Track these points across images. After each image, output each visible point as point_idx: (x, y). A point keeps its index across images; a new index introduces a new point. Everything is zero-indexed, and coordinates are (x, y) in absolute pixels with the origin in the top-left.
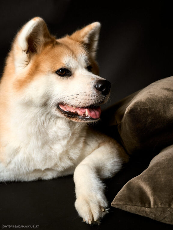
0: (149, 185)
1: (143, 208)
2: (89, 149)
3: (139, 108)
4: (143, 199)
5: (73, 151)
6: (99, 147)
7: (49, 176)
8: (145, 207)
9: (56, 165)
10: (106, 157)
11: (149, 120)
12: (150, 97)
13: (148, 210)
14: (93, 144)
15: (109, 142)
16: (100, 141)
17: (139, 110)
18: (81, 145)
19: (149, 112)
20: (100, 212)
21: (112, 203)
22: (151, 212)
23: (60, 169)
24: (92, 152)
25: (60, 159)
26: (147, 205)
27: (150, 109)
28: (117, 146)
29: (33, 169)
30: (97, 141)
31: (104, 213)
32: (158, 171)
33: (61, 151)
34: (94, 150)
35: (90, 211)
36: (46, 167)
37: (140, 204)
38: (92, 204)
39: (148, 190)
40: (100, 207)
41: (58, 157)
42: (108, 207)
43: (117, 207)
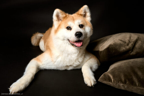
0: (112, 75)
1: (109, 82)
2: (86, 59)
3: (111, 47)
4: (110, 80)
5: (80, 58)
6: (90, 59)
7: (70, 68)
8: (110, 82)
9: (73, 64)
10: (93, 63)
11: (113, 52)
12: (114, 43)
13: (111, 83)
14: (88, 58)
15: (93, 57)
16: (90, 57)
17: (110, 48)
18: (83, 57)
19: (114, 49)
20: (94, 83)
21: (99, 80)
22: (112, 84)
23: (75, 65)
24: (87, 61)
25: (75, 61)
26: (111, 82)
27: (114, 48)
28: (96, 59)
29: (65, 65)
30: (89, 56)
31: (95, 83)
32: (115, 70)
33: (76, 58)
34: (88, 60)
35: (91, 82)
36: (70, 64)
37: (108, 81)
38: (91, 80)
39: (111, 77)
40: (94, 81)
41: (75, 60)
42: (96, 82)
43: (100, 81)
